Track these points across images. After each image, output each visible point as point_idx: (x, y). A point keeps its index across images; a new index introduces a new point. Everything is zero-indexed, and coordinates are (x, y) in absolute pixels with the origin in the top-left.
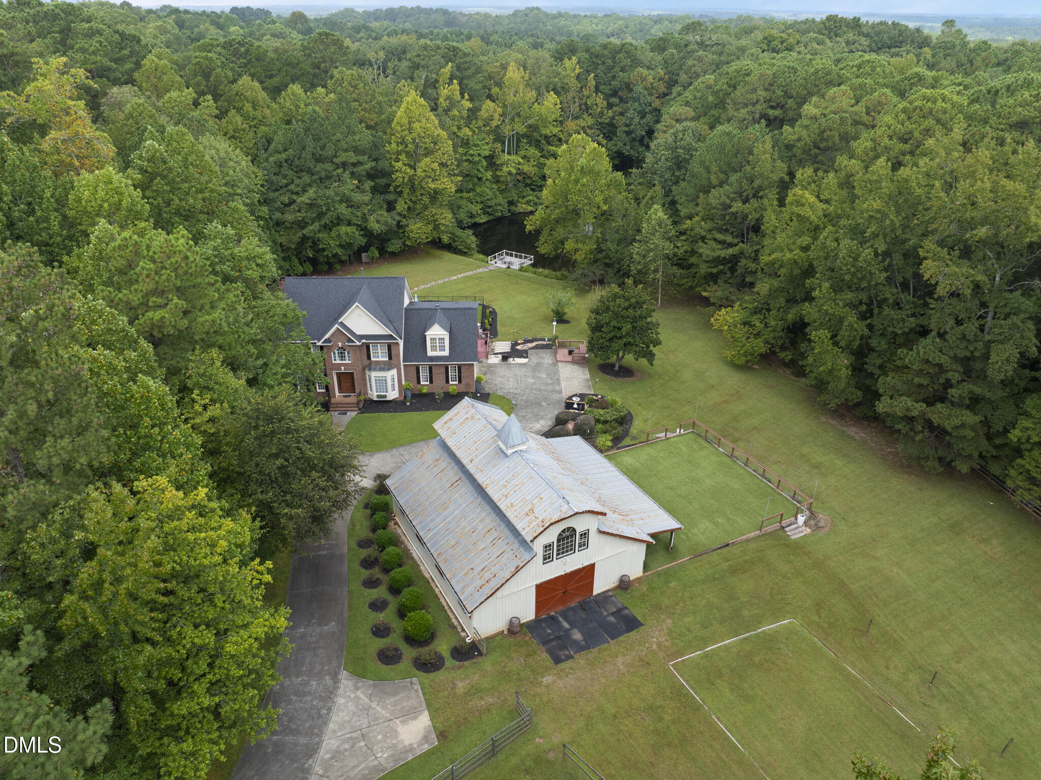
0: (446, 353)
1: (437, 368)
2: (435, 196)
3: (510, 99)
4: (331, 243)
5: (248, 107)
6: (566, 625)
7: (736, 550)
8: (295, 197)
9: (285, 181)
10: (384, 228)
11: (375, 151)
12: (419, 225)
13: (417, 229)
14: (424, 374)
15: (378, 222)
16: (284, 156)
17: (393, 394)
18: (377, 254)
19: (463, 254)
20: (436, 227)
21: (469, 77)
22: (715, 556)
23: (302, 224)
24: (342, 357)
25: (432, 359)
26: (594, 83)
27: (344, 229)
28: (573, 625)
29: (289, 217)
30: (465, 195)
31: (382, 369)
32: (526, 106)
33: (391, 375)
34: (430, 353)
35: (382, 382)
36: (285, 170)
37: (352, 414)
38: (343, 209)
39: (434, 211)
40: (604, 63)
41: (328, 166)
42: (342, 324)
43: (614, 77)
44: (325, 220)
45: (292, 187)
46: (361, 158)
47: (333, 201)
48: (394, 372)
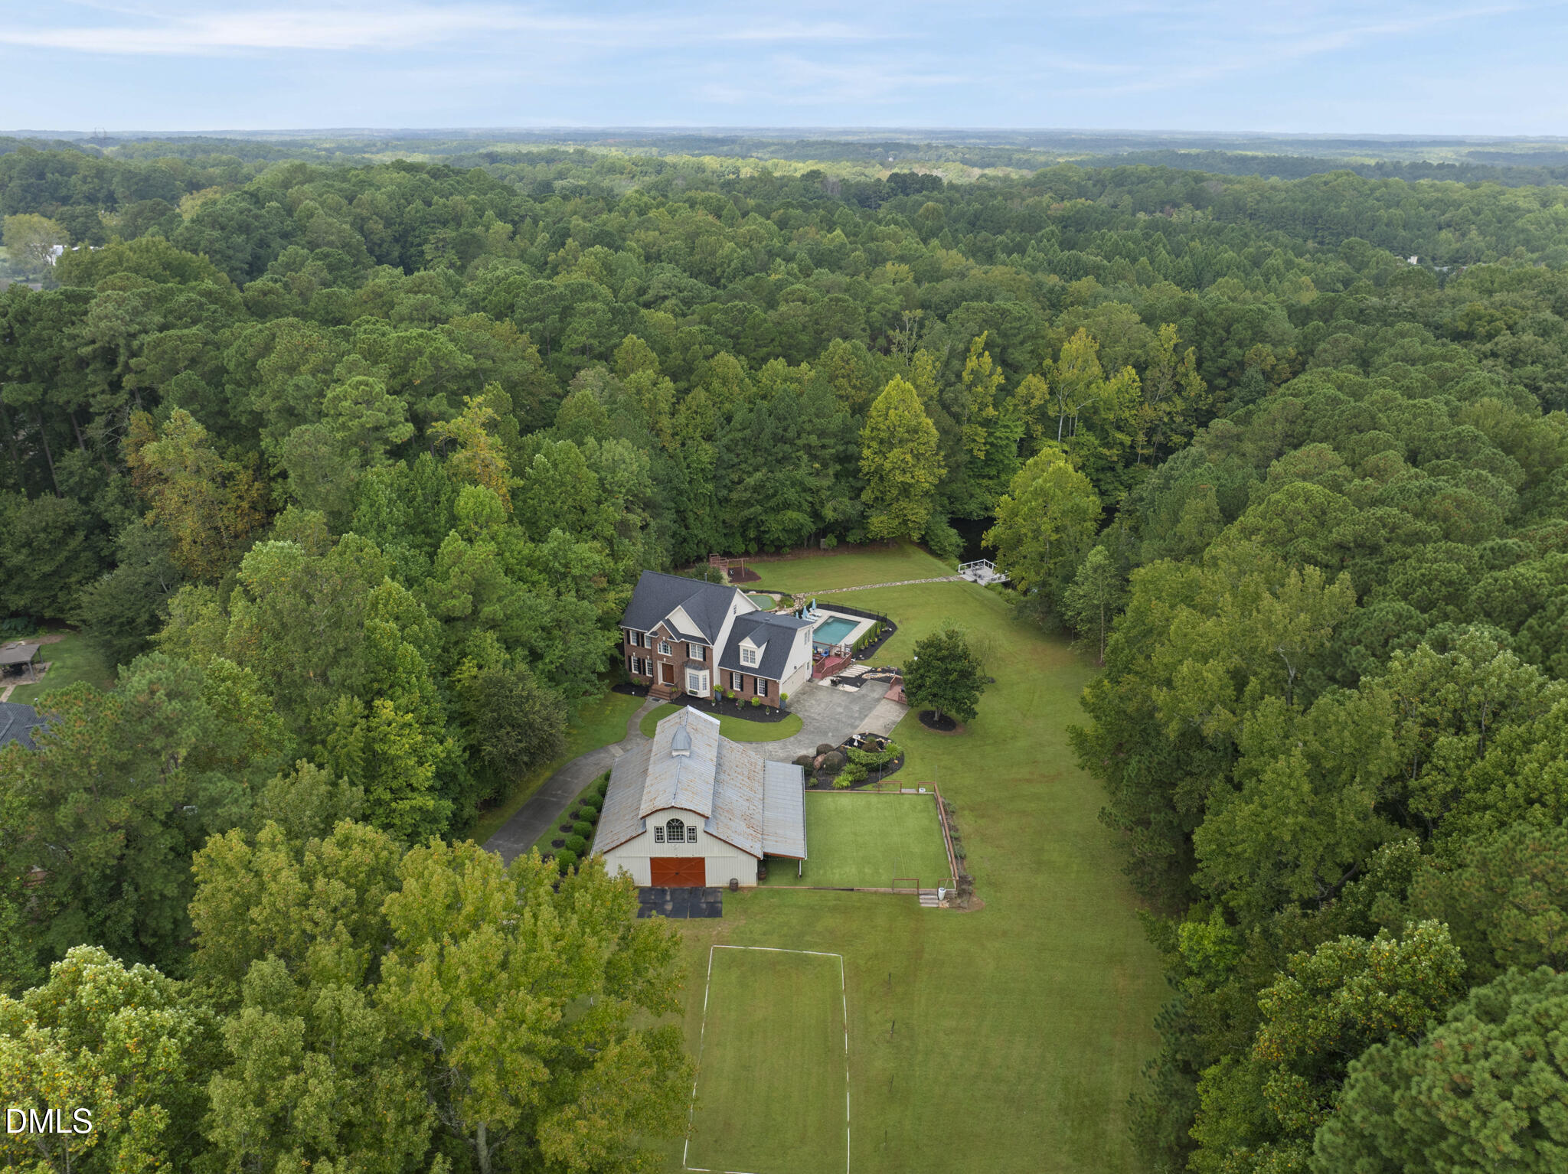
0: (756, 665)
1: (747, 677)
2: (905, 490)
3: (1068, 374)
4: (775, 525)
5: (716, 384)
6: (668, 898)
7: (854, 895)
8: (745, 476)
9: (736, 460)
10: (841, 517)
11: (847, 435)
12: (882, 518)
13: (879, 523)
14: (736, 682)
15: (835, 510)
16: (740, 435)
17: (704, 693)
18: (834, 542)
19: (939, 556)
20: (905, 522)
21: (1014, 346)
22: (832, 894)
23: (747, 504)
24: (666, 650)
25: (743, 668)
26: (1193, 358)
27: (792, 514)
28: (672, 899)
29: (734, 496)
30: (985, 482)
31: (695, 668)
32: (1082, 384)
33: (704, 674)
34: (743, 663)
35: (695, 679)
36: (739, 449)
37: (663, 702)
38: (791, 494)
39: (904, 505)
40: (1214, 333)
41: (787, 447)
42: (668, 622)
43: (1223, 354)
44: (772, 503)
45: (743, 466)
46: (826, 441)
47: (783, 485)
48: (706, 673)
